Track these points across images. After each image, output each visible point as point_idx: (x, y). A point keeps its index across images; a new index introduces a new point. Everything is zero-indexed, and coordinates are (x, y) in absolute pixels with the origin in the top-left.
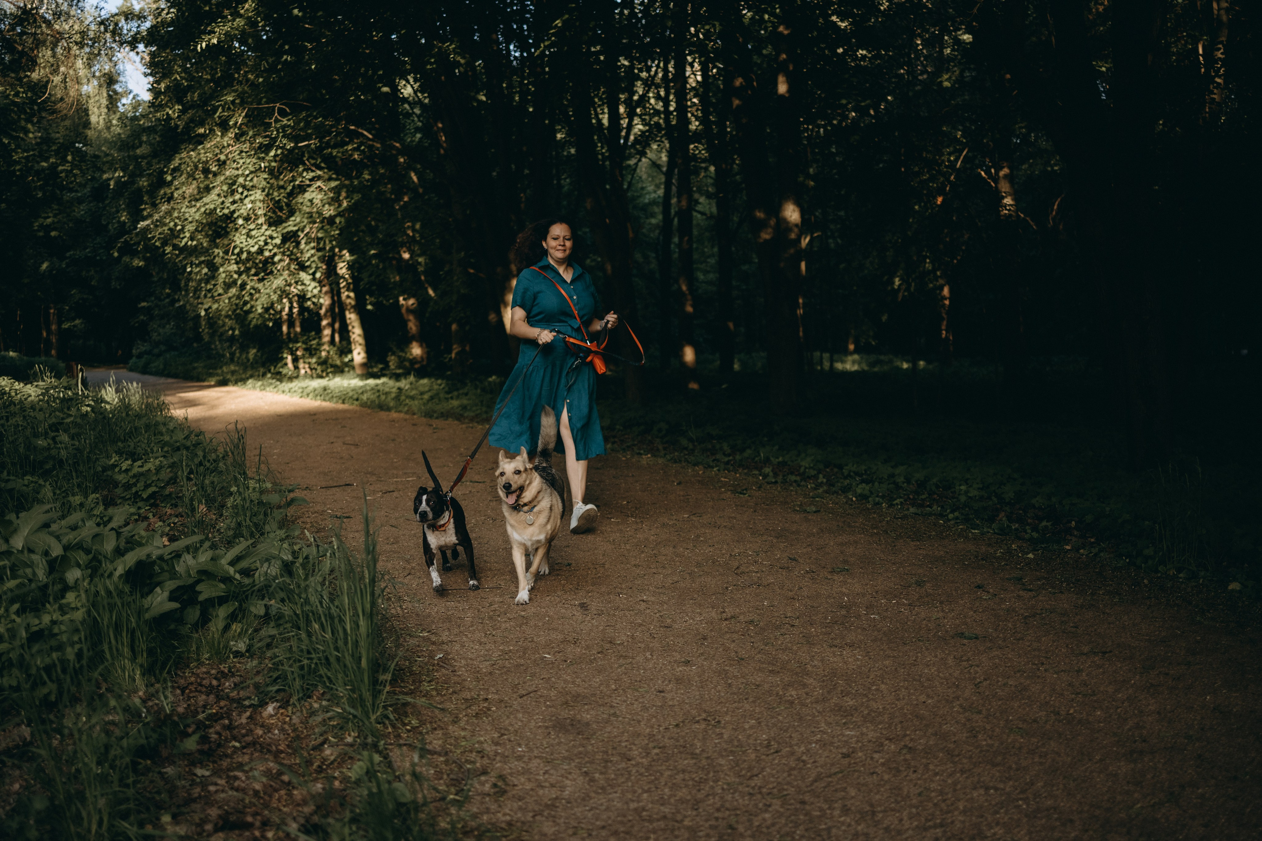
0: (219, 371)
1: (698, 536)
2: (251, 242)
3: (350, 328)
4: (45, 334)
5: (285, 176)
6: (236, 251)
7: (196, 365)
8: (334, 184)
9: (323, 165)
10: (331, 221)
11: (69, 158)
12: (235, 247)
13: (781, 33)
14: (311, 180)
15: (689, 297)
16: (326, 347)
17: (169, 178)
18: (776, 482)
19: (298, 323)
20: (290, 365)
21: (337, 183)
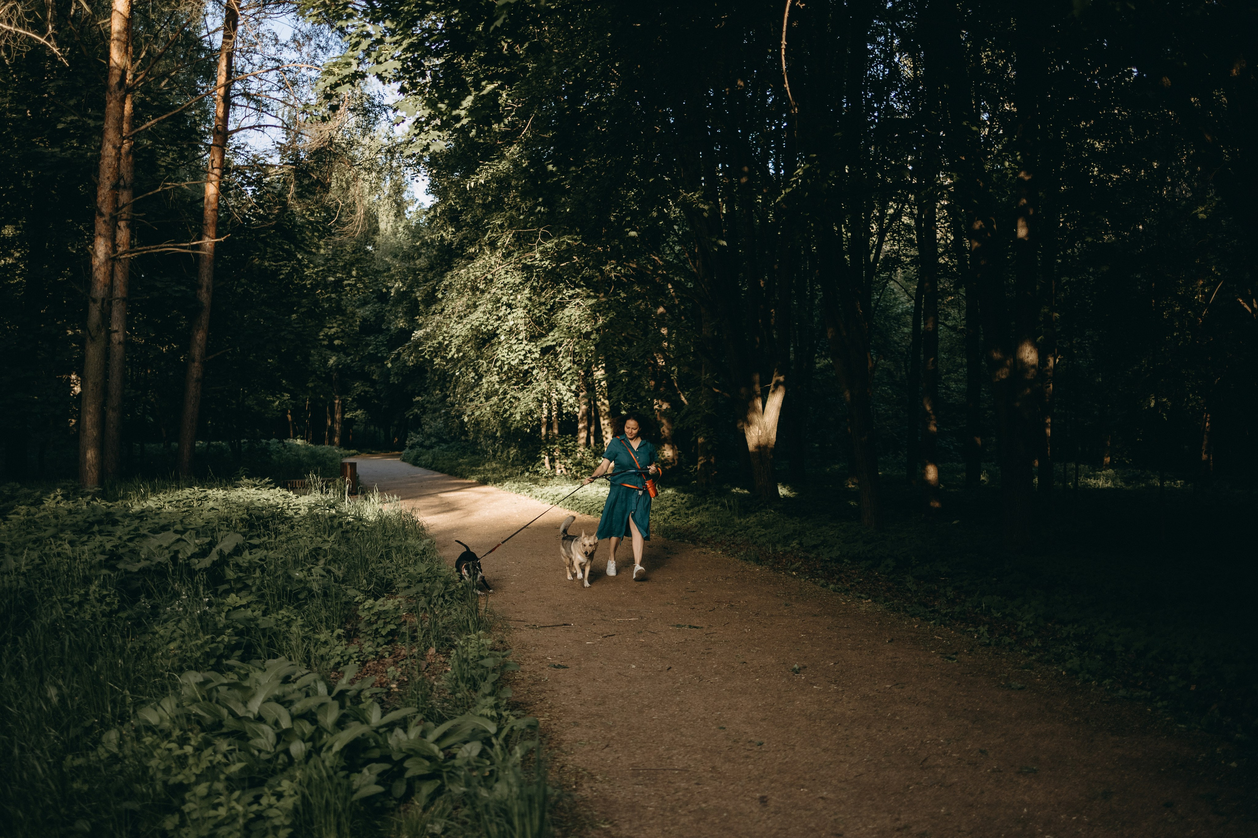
0: (481, 468)
1: (894, 715)
2: (512, 355)
3: (604, 433)
4: (329, 423)
5: (546, 293)
6: (498, 364)
7: (461, 460)
8: (591, 302)
9: (582, 283)
10: (587, 335)
11: (354, 273)
12: (497, 361)
13: (1022, 179)
14: (570, 297)
15: (933, 417)
16: (581, 449)
17: (440, 296)
18: (989, 644)
19: (556, 426)
20: (547, 465)
21: (594, 301)
